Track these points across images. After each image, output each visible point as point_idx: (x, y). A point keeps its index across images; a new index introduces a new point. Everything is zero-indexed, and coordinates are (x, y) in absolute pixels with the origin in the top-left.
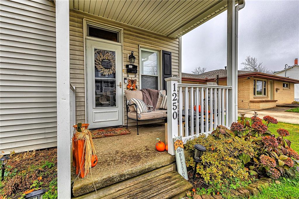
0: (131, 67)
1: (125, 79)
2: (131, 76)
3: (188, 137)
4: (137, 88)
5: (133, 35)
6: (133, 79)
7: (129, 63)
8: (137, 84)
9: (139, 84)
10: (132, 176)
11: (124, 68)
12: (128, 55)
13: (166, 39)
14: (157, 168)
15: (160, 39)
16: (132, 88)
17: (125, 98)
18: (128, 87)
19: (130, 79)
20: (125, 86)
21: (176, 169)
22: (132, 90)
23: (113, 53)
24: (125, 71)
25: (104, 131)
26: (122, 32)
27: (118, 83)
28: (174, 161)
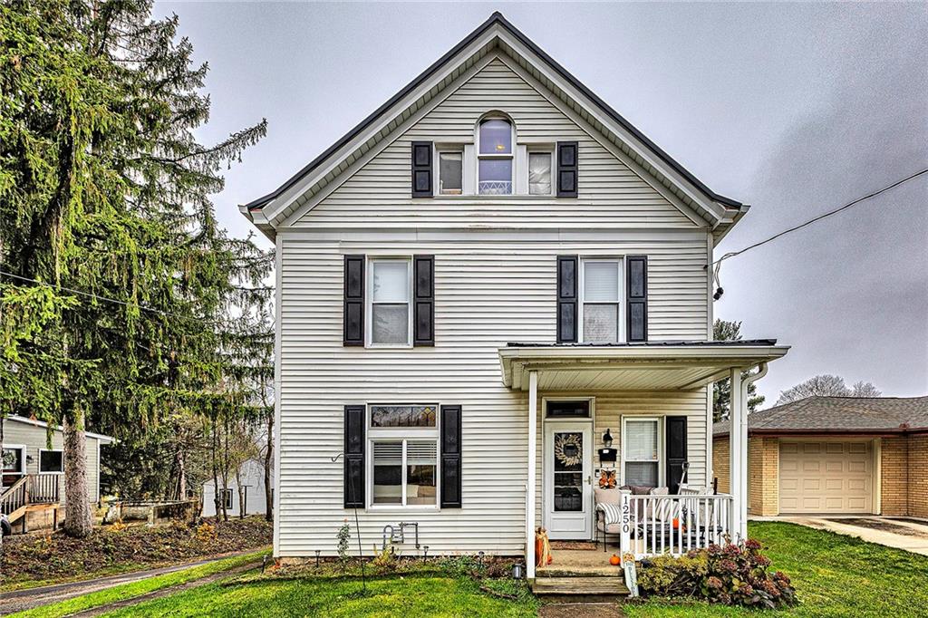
0: (606, 452)
1: (597, 471)
2: (607, 466)
3: (645, 554)
4: (616, 484)
5: (611, 402)
6: (610, 470)
7: (603, 447)
8: (617, 477)
9: (621, 478)
10: (578, 575)
11: (597, 454)
12: (603, 434)
13: (676, 394)
14: (604, 576)
15: (663, 397)
16: (607, 484)
17: (595, 499)
18: (602, 482)
19: (606, 470)
20: (596, 482)
21: (624, 582)
22: (608, 487)
23: (580, 435)
24: (598, 459)
25: (565, 544)
26: (594, 401)
27: (585, 478)
28: (622, 574)
